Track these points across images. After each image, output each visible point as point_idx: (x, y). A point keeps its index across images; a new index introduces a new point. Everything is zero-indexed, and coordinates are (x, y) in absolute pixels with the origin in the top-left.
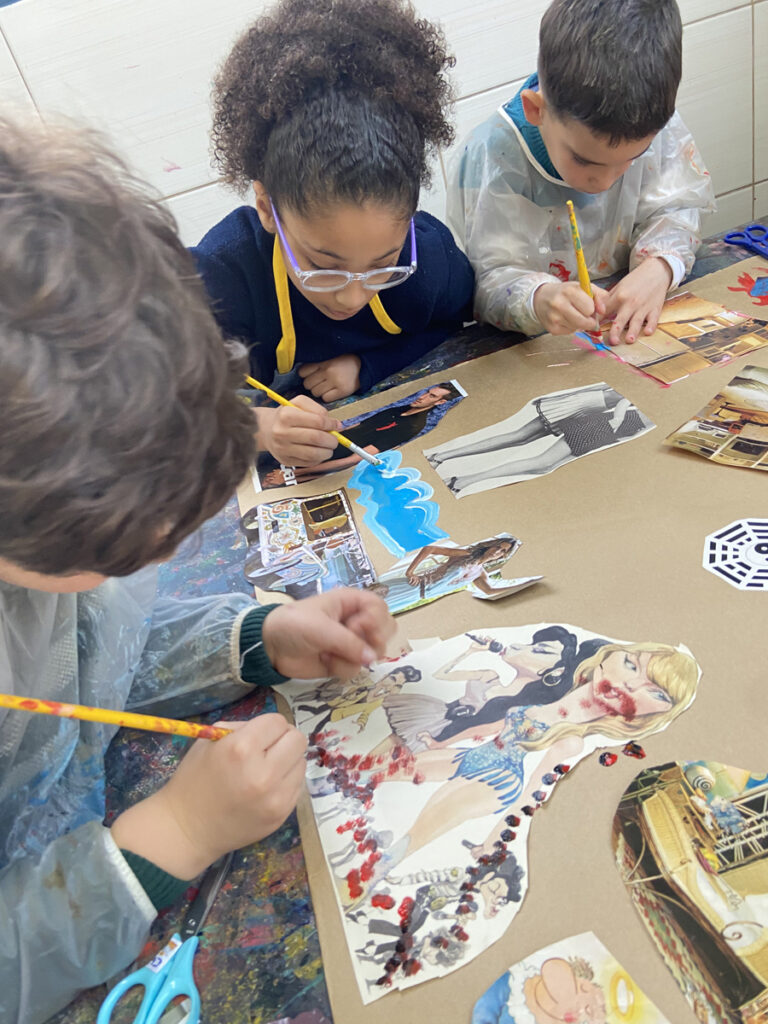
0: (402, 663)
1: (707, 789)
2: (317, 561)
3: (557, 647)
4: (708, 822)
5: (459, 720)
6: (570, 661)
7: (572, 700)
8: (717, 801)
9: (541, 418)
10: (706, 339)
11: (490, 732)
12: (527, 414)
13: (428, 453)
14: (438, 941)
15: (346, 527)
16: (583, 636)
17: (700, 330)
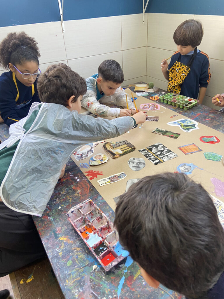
1: (112, 143)
4: (112, 146)
8: (113, 144)
14: (85, 156)
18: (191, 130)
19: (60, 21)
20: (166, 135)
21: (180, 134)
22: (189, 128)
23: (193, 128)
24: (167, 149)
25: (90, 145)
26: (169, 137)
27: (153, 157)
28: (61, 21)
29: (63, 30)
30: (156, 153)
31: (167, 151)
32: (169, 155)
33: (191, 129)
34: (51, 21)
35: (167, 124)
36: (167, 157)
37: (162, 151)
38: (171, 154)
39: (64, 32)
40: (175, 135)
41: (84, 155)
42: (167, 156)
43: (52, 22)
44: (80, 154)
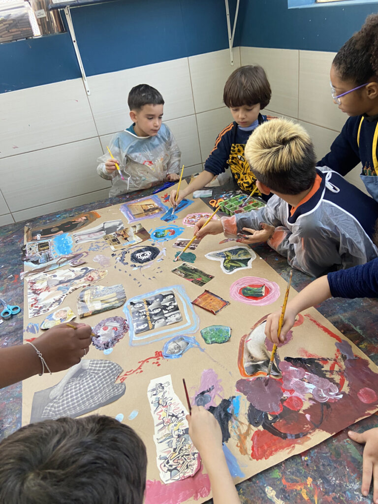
0: (54, 274)
2: (40, 256)
3: (85, 270)
5: (61, 282)
6: (85, 273)
7: (83, 280)
9: (103, 227)
10: (149, 210)
11: (65, 284)
12: (102, 225)
13: (74, 234)
14: (44, 311)
15: (48, 249)
16: (90, 268)
17: (149, 207)
18: (235, 270)
19: (81, 79)
20: (190, 277)
21: (212, 278)
22: (234, 266)
23: (241, 267)
24: (176, 304)
25: (63, 291)
26: (192, 281)
27: (144, 317)
28: (82, 77)
29: (87, 92)
30: (153, 310)
31: (172, 309)
32: (170, 316)
33: (237, 267)
34: (65, 80)
35: (205, 256)
36: (163, 320)
37: (165, 307)
38: (173, 316)
39: (88, 93)
40: (204, 278)
41: (44, 309)
42: (166, 318)
43: (67, 81)
44: (39, 306)
